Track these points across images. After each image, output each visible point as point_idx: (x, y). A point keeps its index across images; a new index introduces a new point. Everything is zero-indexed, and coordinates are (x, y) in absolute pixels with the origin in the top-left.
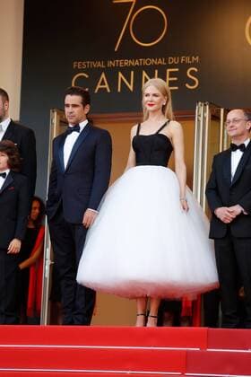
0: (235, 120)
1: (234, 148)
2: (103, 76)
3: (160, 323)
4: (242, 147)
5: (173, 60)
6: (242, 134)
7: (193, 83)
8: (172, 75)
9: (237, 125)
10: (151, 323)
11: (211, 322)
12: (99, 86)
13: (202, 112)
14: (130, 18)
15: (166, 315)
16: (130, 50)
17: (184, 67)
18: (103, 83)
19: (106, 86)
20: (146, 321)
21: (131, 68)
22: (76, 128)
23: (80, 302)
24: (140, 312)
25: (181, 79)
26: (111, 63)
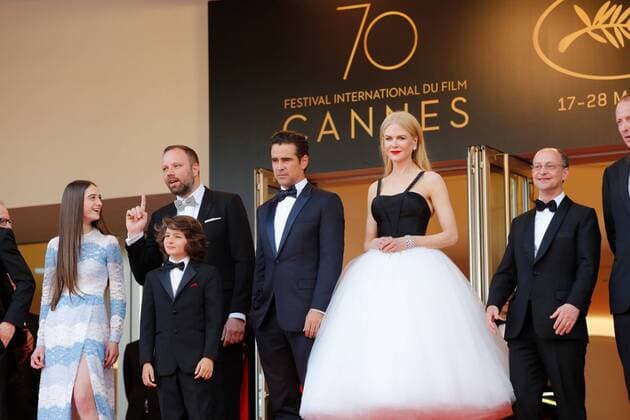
0: (547, 166)
1: (539, 206)
2: (328, 116)
4: (551, 205)
5: (429, 88)
7: (460, 119)
8: (429, 109)
9: (553, 172)
12: (323, 132)
13: (477, 161)
14: (364, 30)
16: (365, 77)
17: (446, 97)
18: (328, 127)
19: (334, 131)
21: (369, 102)
22: (291, 191)
25: (444, 115)
26: (338, 98)
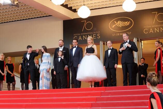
0: (109, 43)
1: (109, 49)
2: (80, 37)
3: (95, 86)
4: (111, 49)
5: (94, 33)
6: (110, 46)
7: (99, 37)
8: (94, 35)
9: (109, 44)
10: (93, 87)
11: (105, 86)
12: (79, 39)
13: (101, 43)
14: (85, 24)
15: (96, 86)
16: (85, 31)
17: (97, 34)
18: (80, 38)
19: (81, 39)
20: (92, 87)
21: (86, 35)
22: (75, 47)
23: (78, 83)
24: (90, 85)
25: (97, 36)
26: (82, 34)
